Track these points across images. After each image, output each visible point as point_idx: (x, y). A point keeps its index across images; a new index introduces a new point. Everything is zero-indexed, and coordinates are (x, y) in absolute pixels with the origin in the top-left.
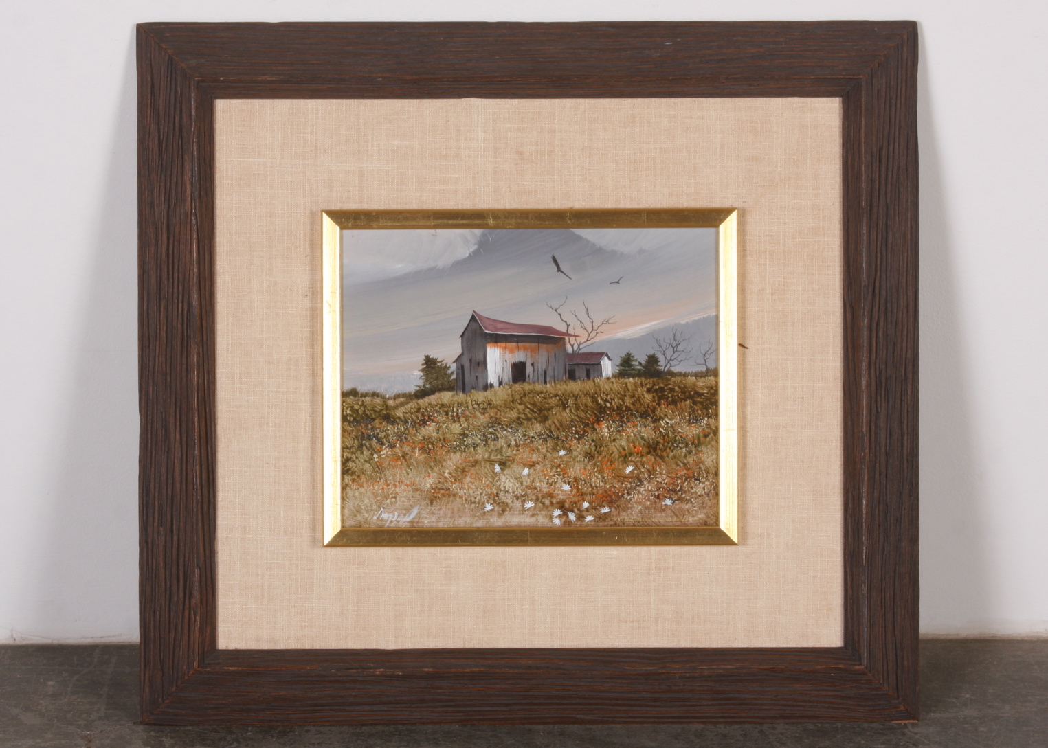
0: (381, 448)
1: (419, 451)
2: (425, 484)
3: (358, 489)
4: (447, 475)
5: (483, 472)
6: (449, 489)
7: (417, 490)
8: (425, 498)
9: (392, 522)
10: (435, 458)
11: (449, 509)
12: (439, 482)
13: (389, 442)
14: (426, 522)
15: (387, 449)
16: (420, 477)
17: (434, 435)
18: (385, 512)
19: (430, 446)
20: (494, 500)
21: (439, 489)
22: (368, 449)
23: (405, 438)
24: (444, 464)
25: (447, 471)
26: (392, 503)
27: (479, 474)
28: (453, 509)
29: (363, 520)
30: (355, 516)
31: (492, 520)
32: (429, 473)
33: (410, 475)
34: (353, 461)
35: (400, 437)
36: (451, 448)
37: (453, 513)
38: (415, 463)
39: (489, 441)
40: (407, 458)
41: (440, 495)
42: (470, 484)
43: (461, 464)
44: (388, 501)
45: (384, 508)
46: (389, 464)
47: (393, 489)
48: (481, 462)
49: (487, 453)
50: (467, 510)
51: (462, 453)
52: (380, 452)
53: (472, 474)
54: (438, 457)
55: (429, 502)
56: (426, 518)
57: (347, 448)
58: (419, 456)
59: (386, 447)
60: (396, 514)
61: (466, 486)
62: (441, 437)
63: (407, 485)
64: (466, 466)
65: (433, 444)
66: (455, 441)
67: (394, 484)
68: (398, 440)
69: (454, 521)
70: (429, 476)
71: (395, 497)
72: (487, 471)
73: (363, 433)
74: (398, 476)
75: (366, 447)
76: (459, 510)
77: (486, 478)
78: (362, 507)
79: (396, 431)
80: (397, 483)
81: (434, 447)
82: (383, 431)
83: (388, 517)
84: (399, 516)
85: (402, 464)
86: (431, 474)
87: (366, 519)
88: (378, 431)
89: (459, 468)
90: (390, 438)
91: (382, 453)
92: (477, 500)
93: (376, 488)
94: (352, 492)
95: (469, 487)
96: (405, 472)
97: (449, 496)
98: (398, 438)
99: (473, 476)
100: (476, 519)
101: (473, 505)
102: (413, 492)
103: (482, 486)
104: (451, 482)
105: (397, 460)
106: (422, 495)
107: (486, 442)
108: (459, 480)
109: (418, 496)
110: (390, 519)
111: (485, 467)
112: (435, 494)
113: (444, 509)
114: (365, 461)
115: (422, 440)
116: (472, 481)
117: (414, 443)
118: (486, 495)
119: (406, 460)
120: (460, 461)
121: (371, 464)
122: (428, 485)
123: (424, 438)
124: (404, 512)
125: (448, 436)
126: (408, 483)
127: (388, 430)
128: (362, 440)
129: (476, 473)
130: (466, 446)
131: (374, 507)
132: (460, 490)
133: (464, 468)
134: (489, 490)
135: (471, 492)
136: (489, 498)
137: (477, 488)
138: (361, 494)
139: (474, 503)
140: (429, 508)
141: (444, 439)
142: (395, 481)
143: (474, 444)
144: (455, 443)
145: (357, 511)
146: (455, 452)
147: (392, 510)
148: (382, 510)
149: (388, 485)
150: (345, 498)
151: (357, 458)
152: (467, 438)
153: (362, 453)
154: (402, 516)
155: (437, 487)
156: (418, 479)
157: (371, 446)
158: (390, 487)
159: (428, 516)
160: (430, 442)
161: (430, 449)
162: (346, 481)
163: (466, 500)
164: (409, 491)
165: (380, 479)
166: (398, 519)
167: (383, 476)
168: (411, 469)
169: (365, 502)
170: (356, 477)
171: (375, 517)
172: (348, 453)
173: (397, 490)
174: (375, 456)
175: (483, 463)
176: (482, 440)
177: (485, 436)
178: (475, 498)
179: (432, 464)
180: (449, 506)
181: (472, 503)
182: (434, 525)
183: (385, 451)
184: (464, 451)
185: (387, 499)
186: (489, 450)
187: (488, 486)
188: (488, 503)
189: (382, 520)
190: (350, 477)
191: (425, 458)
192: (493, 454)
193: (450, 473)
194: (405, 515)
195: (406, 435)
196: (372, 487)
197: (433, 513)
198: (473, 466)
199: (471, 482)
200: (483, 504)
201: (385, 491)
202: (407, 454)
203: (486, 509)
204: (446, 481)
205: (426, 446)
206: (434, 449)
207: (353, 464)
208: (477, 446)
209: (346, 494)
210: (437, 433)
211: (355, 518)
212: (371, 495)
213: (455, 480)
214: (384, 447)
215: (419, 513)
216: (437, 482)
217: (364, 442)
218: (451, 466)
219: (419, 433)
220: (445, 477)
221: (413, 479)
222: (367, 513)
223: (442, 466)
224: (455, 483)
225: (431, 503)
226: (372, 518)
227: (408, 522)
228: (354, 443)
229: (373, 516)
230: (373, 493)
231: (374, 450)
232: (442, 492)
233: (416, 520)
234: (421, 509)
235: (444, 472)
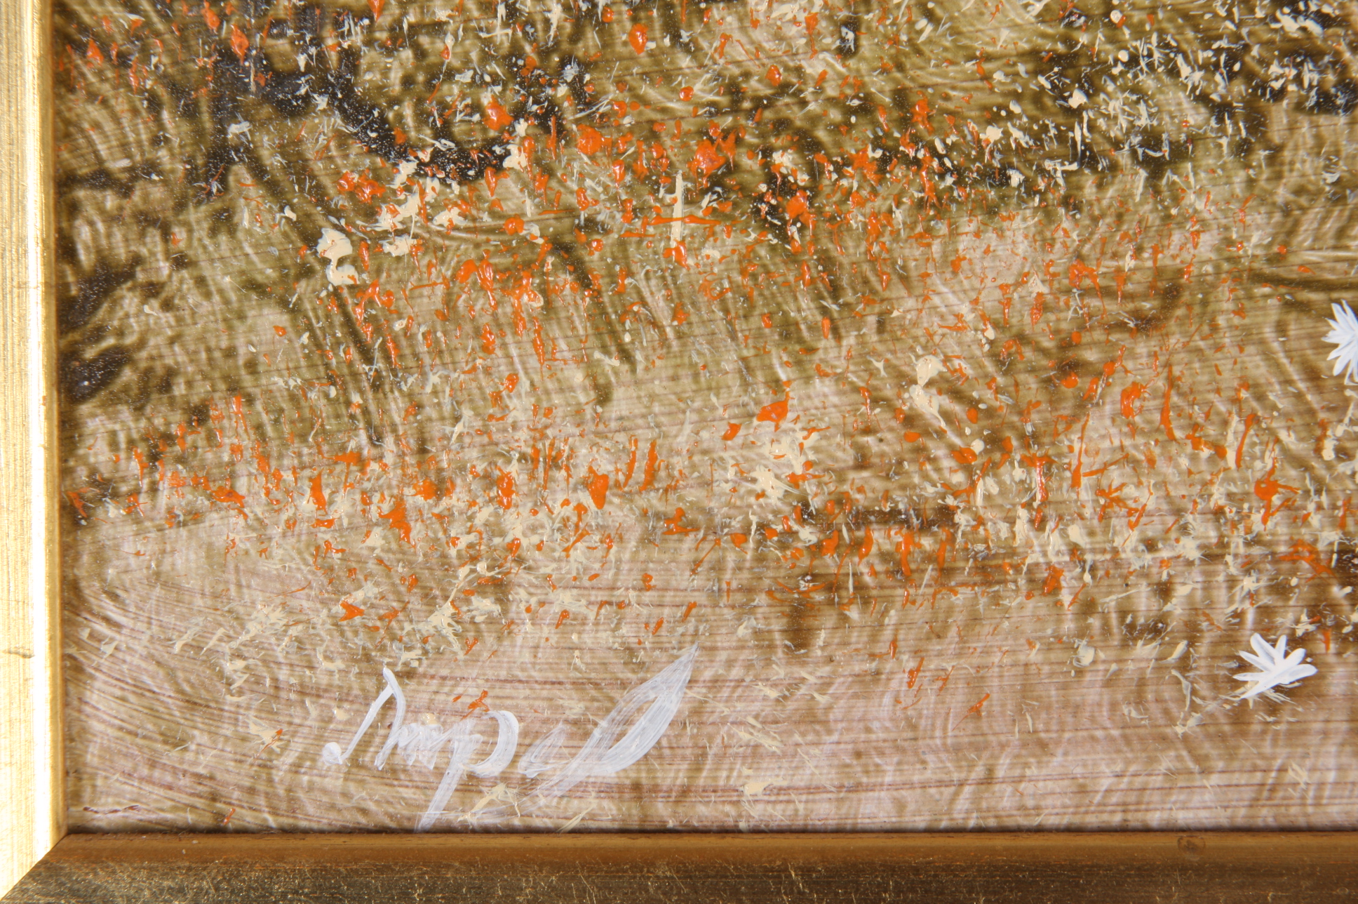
0: (378, 178)
1: (691, 199)
2: (744, 475)
3: (195, 516)
4: (925, 402)
5: (1229, 378)
6: (946, 515)
7: (680, 524)
8: (749, 590)
9: (471, 785)
10: (827, 261)
11: (944, 680)
12: (862, 463)
13: (444, 132)
14: (753, 788)
15: (432, 185)
16: (703, 423)
17: (813, 68)
18: (413, 711)
19: (785, 160)
20: (1318, 609)
21: (862, 518)
22: (274, 189)
23: (577, 89)
24: (905, 307)
25: (927, 368)
26: (470, 633)
27: (1190, 395)
28: (977, 682)
29: (234, 777)
30: (177, 741)
31: (1299, 774)
32: (776, 385)
33: (623, 402)
34: (152, 290)
35: (532, 86)
36: (959, 172)
37: (975, 712)
38: (659, 304)
39: (1279, 116)
40: (593, 260)
41: (865, 567)
42: (1115, 476)
43: (1042, 306)
44: (442, 617)
45: (406, 675)
46: (448, 313)
47: (484, 515)
48: (1207, 288)
49: (1257, 218)
50: (1091, 692)
51: (1048, 214)
52: (370, 214)
53: (1133, 391)
54: (850, 252)
55: (777, 625)
56: (755, 754)
57: (102, 178)
58: (691, 245)
59: (420, 173)
60: (510, 726)
61: (1086, 495)
62: (880, 87)
63: (598, 486)
64: (1082, 326)
65: (806, 143)
66: (993, 118)
67: (489, 480)
68: (519, 112)
69: (988, 780)
70: (777, 411)
71: (499, 587)
72: (1258, 369)
73: (227, 56)
74: (519, 408)
75: (258, 170)
76: (1026, 693)
77: (1252, 420)
78: (231, 667)
79: (501, 35)
80: (514, 469)
81: (815, 172)
82: (399, 38)
83: (446, 750)
84: (529, 738)
85: (548, 306)
86: (795, 393)
87: (266, 766)
88: (357, 39)
89: (1021, 338)
90: (451, 92)
91: (386, 221)
92: (1176, 607)
93: (343, 507)
94: (150, 548)
95: (1110, 501)
96: (577, 377)
97: (946, 572)
98: (514, 95)
99: (1148, 411)
100: (1167, 762)
101: (1145, 650)
102: (647, 540)
103: (1218, 496)
104: (962, 457)
105: (510, 278)
106: (718, 567)
107: (1256, 122)
108: (1027, 441)
109: (683, 579)
110: (458, 768)
111: (1247, 337)
112: (830, 563)
113: (899, 682)
114: (253, 286)
115: (716, 110)
116: (1137, 447)
117: (651, 133)
118: (1249, 567)
119: (583, 279)
120: (1037, 286)
121: (295, 311)
122: (774, 489)
123: (734, 90)
124: (575, 707)
125: (928, 74)
126: (605, 466)
127: (437, 28)
128: (225, 110)
129: (1172, 382)
130: (1088, 158)
131: (329, 669)
132: (1039, 524)
133: (1066, 344)
134: (1278, 528)
135: (1128, 541)
136: (1280, 589)
137: (1178, 512)
138: (217, 558)
139: (1155, 629)
140: (780, 671)
141: (901, 97)
142: (494, 453)
143: (1152, 138)
144: (993, 134)
145: (192, 704)
146: (991, 211)
147: (471, 691)
148: (392, 687)
149: (439, 488)
150: (90, 589)
151: (180, 262)
152: (1092, 90)
153: (224, 221)
154: (558, 736)
155: (841, 500)
156: (683, 440)
157: (298, 166)
158: (456, 500)
159: (771, 744)
160: (781, 125)
161: (783, 187)
162: (97, 452)
163: (1087, 607)
164: (611, 538)
165: (376, 438)
166: (529, 767)
167: (396, 406)
168: (626, 355)
169: (253, 628)
170: (176, 422)
171: (335, 753)
172: (112, 219)
173: (516, 524)
174: (333, 244)
175: (1225, 299)
176: (1221, 110)
177: (1248, 75)
178: (1164, 591)
179: (804, 309)
180: (943, 657)
181: (1132, 633)
182: (824, 812)
183: (411, 207)
184: (1071, 203)
185: (430, 602)
186: (1282, 194)
187: (1266, 487)
188: (1268, 632)
189: (393, 772)
190: (126, 422)
191: (746, 258)
192: (1308, 223)
193: (949, 386)
194: (581, 729)
195: (586, 65)
196: (306, 505)
197: (811, 718)
198: (1146, 324)
199: (1127, 459)
200: (1231, 637)
201: (417, 530)
202: (591, 225)
203: (1257, 685)
204: (920, 453)
205: (751, 163)
206: (814, 189)
207: (152, 309)
208: (1180, 153)
209: (100, 559)
210: (844, 53)
211: (172, 756)
212: (303, 570)
213: (995, 442)
214: (407, 168)
215: (698, 711)
216: (847, 457)
217: (234, 129)
218: (959, 326)
219: (691, 49)
220: (911, 420)
221: (645, 435)
222: (267, 712)
223: (881, 327)
224: (991, 468)
225: (799, 637)
226: (309, 757)
227: (608, 790)
228: (157, 141)
229: (320, 739)
230: (320, 552)
231: (320, 195)
232: (883, 538)
233: (673, 775)
234: (716, 683)
235: (905, 380)
